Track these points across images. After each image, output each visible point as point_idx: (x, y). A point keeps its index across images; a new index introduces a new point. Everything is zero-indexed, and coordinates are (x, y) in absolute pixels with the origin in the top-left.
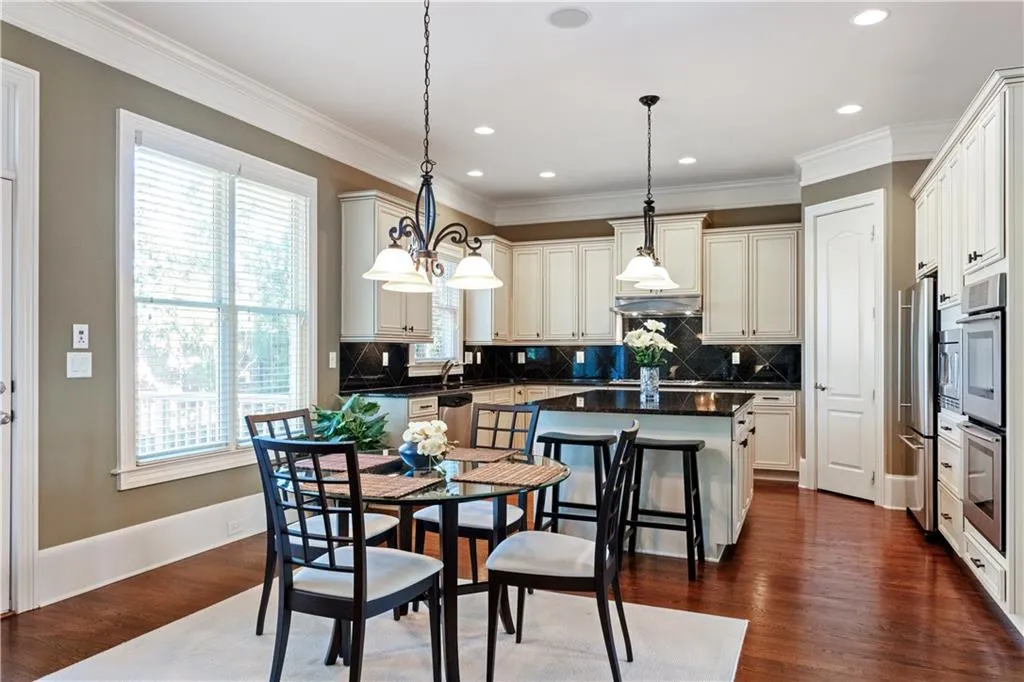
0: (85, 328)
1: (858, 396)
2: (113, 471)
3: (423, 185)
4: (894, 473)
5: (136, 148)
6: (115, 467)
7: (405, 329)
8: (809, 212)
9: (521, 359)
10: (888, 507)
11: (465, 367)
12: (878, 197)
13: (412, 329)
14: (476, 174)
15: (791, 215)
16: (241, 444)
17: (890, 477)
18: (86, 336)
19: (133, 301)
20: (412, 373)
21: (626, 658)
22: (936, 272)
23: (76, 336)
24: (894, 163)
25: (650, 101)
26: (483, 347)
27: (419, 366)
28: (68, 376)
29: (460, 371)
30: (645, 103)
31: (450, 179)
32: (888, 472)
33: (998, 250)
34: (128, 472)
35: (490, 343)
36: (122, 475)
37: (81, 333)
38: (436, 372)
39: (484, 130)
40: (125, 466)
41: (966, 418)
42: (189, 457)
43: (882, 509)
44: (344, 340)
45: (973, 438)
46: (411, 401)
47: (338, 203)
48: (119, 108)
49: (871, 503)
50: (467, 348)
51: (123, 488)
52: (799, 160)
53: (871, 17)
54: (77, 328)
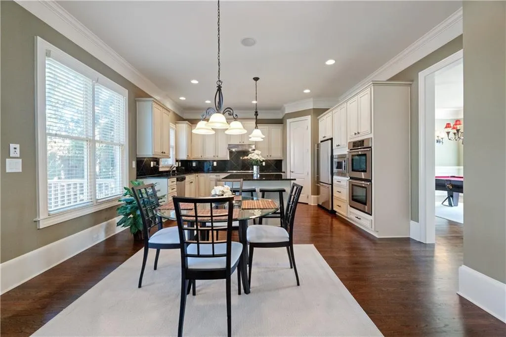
0: (18, 146)
1: (303, 174)
2: (34, 220)
3: (218, 90)
4: (314, 195)
5: (47, 58)
6: (36, 218)
7: (163, 152)
8: (288, 121)
9: (194, 164)
10: (312, 204)
11: (176, 167)
12: (309, 118)
13: (165, 153)
14: (182, 98)
15: (280, 122)
16: (99, 201)
17: (313, 196)
18: (18, 151)
19: (46, 135)
20: (161, 170)
21: (290, 267)
22: (332, 138)
23: (12, 150)
24: (314, 109)
25: (256, 79)
26: (181, 160)
27: (163, 167)
28: (7, 171)
29: (175, 169)
30: (255, 80)
31: (171, 99)
32: (312, 195)
33: (369, 131)
34: (44, 219)
35: (186, 159)
36: (41, 222)
37: (15, 148)
38: (167, 169)
39: (195, 82)
40: (42, 216)
41: (349, 178)
42: (75, 209)
43: (310, 205)
44: (138, 156)
45: (353, 183)
46: (169, 180)
47: (135, 101)
48: (36, 36)
49: (307, 204)
50: (177, 161)
51: (41, 228)
52: (285, 105)
53: (331, 62)
54: (12, 146)
